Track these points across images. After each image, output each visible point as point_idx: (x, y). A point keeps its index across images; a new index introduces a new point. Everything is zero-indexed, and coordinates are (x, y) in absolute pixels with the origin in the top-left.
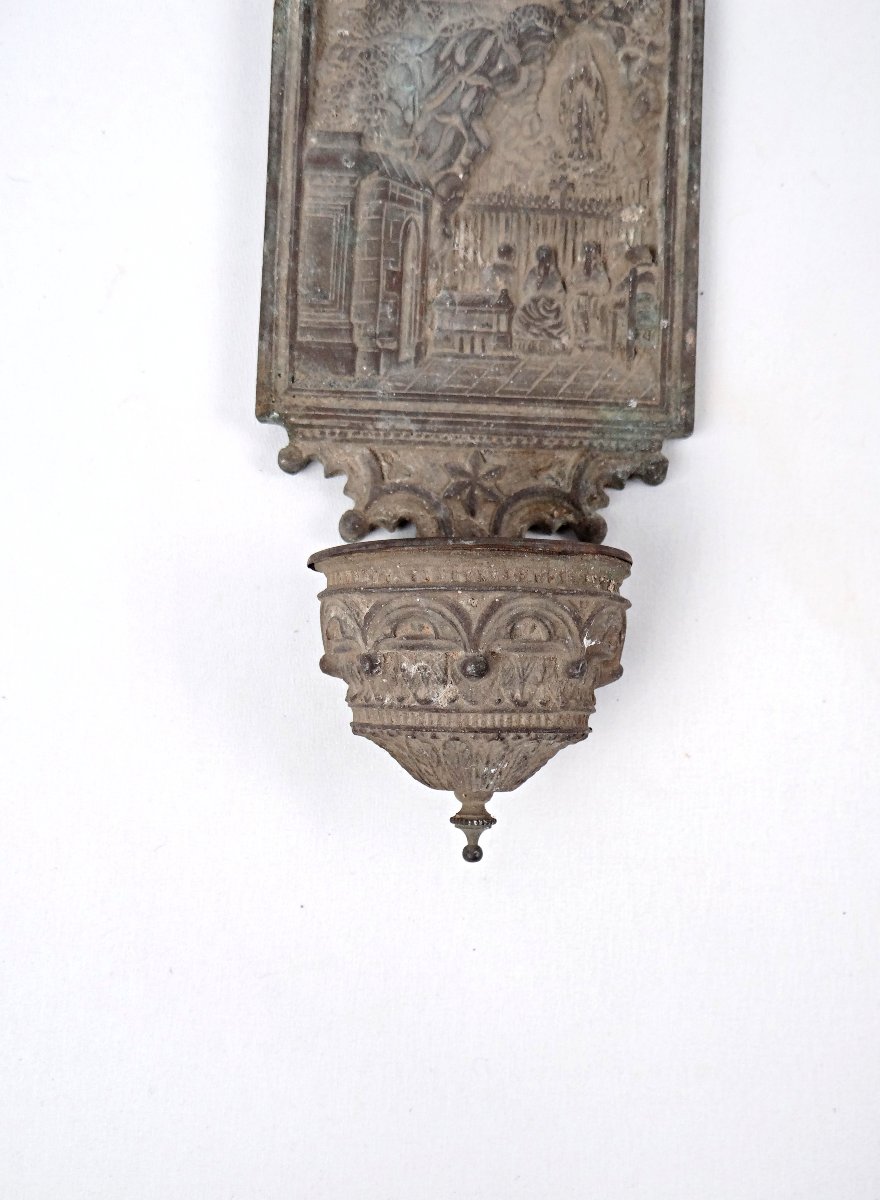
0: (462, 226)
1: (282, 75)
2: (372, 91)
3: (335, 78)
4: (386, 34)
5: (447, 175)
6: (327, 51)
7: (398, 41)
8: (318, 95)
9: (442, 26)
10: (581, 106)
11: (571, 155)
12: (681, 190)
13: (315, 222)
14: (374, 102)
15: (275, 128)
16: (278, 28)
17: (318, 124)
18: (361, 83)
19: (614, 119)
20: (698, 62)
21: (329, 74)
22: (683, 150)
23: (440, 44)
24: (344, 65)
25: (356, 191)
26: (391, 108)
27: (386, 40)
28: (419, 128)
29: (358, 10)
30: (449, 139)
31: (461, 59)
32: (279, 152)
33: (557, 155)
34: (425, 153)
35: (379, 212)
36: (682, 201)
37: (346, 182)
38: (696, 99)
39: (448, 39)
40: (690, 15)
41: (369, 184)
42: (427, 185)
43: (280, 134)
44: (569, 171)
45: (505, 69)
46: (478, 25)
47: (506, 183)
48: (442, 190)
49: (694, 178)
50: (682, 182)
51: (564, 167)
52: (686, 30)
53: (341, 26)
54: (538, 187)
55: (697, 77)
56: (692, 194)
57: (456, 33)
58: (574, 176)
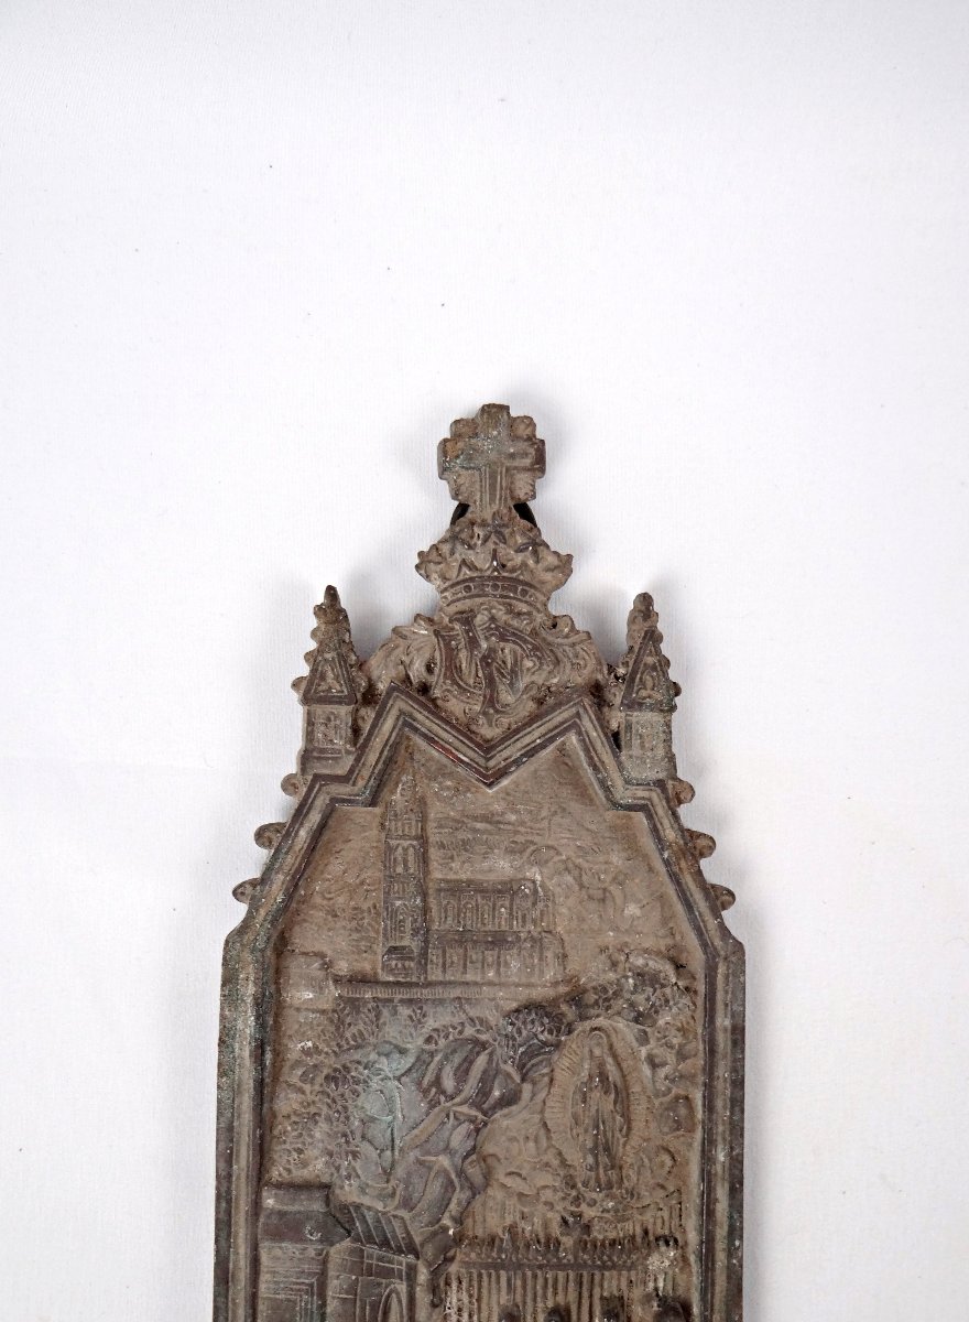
0: (454, 1285)
1: (230, 1128)
2: (342, 1127)
3: (296, 1106)
4: (357, 1047)
5: (434, 1234)
6: (286, 1070)
7: (373, 1056)
8: (276, 1132)
9: (426, 1031)
10: (597, 1127)
11: (585, 1184)
12: (720, 1245)
13: (276, 1306)
14: (345, 1145)
15: (224, 1198)
16: (224, 1070)
17: (276, 1173)
18: (329, 1119)
19: (638, 1125)
20: (738, 1083)
21: (287, 1102)
22: (722, 1193)
23: (422, 1061)
24: (307, 1087)
25: (325, 1262)
26: (365, 1148)
27: (357, 1056)
28: (400, 1172)
29: (323, 1012)
30: (435, 1188)
31: (449, 1083)
32: (229, 1224)
33: (570, 1183)
34: (407, 1204)
35: (352, 1289)
36: (721, 1257)
37: (311, 1252)
38: (737, 1130)
39: (432, 1054)
40: (727, 1023)
41: (340, 1250)
42: (412, 1249)
43: (229, 1202)
44: (584, 1207)
45: (503, 1095)
46: (469, 1031)
47: (508, 1221)
48: (429, 1251)
49: (735, 1232)
50: (721, 1232)
51: (577, 1200)
52: (723, 1041)
53: (303, 1037)
54: (546, 1225)
55: (737, 1103)
56: (733, 1251)
57: (442, 1042)
58: (589, 1213)
